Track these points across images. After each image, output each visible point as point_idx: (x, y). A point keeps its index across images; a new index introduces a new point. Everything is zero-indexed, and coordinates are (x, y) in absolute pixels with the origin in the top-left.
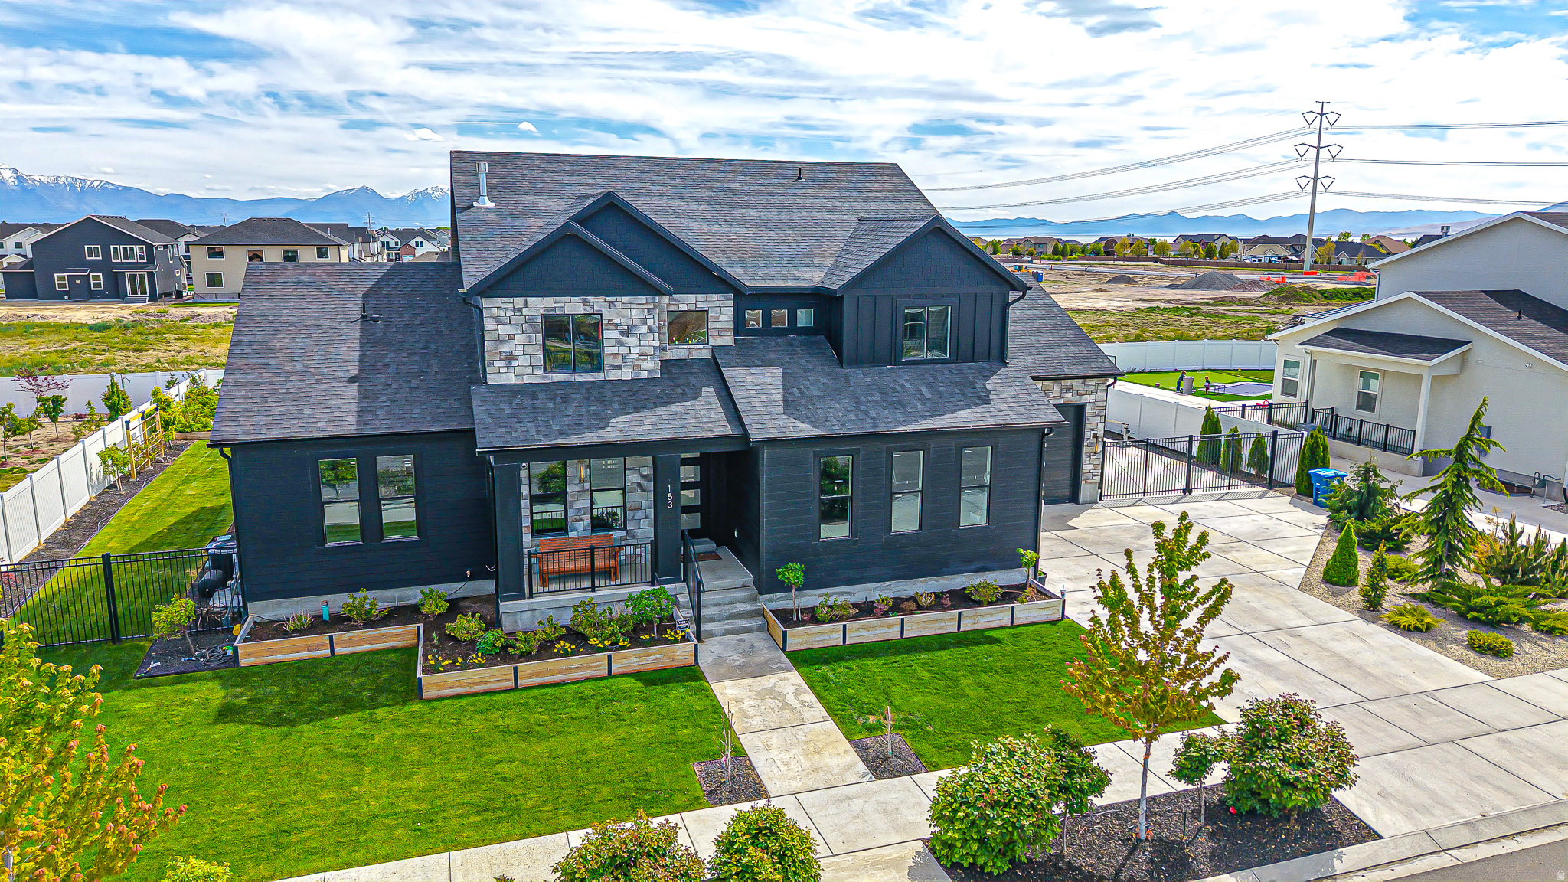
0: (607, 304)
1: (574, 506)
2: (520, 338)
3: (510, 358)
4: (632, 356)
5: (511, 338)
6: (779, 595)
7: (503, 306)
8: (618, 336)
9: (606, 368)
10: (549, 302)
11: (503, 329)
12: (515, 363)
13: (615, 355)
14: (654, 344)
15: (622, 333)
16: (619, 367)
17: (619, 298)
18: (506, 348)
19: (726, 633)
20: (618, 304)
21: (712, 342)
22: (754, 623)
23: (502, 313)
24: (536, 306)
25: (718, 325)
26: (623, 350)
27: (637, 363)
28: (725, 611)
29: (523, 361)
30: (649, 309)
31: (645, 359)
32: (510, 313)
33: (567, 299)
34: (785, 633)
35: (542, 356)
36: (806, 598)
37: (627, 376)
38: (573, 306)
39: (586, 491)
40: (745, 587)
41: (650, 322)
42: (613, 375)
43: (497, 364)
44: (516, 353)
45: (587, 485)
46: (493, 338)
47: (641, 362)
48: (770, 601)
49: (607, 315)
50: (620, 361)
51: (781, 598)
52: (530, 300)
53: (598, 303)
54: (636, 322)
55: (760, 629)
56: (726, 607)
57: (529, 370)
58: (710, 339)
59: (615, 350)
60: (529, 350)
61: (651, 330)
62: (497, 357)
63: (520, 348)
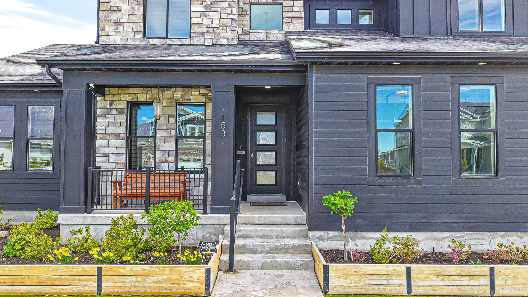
1: (162, 149)
2: (126, 9)
3: (118, 24)
4: (214, 26)
5: (119, 8)
6: (331, 234)
8: (202, 9)
9: (192, 35)
11: (114, 3)
12: (121, 29)
13: (199, 25)
14: (231, 16)
15: (206, 7)
16: (203, 34)
19: (265, 266)
21: (286, 28)
22: (299, 259)
25: (290, 15)
26: (206, 21)
27: (217, 31)
28: (269, 243)
29: (127, 27)
31: (224, 29)
34: (326, 269)
35: (142, 24)
36: (362, 241)
37: (209, 43)
39: (172, 137)
40: (296, 224)
42: (198, 41)
43: (107, 29)
44: (122, 21)
45: (173, 132)
46: (105, 8)
47: (221, 31)
48: (321, 239)
50: (203, 29)
51: (333, 238)
55: (304, 267)
56: (272, 240)
57: (131, 35)
58: (285, 26)
59: (200, 21)
60: (132, 18)
61: (230, 6)
62: (108, 23)
63: (125, 17)
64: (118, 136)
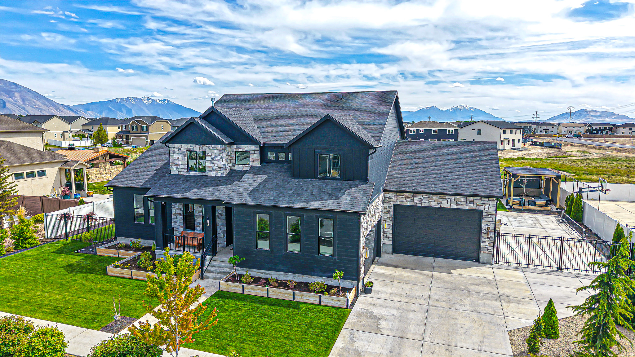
0: (207, 148)
2: (180, 158)
3: (177, 165)
4: (215, 167)
5: (178, 158)
7: (175, 147)
9: (207, 171)
10: (189, 146)
11: (176, 155)
12: (178, 167)
13: (210, 167)
14: (222, 163)
15: (212, 158)
16: (211, 171)
17: (211, 146)
18: (176, 162)
19: (214, 278)
20: (211, 148)
23: (175, 150)
24: (185, 147)
26: (212, 165)
27: (217, 170)
28: (218, 270)
29: (181, 166)
30: (221, 150)
31: (220, 169)
32: (177, 150)
33: (194, 145)
35: (187, 165)
37: (214, 175)
38: (196, 147)
39: (201, 216)
41: (221, 155)
42: (209, 174)
43: (174, 167)
44: (179, 164)
46: (172, 158)
49: (207, 152)
50: (211, 169)
52: (183, 145)
53: (204, 147)
54: (217, 155)
56: (221, 269)
57: (183, 170)
58: (251, 163)
59: (209, 165)
60: (183, 163)
61: (222, 158)
62: (173, 165)
63: (180, 162)
64: (180, 214)
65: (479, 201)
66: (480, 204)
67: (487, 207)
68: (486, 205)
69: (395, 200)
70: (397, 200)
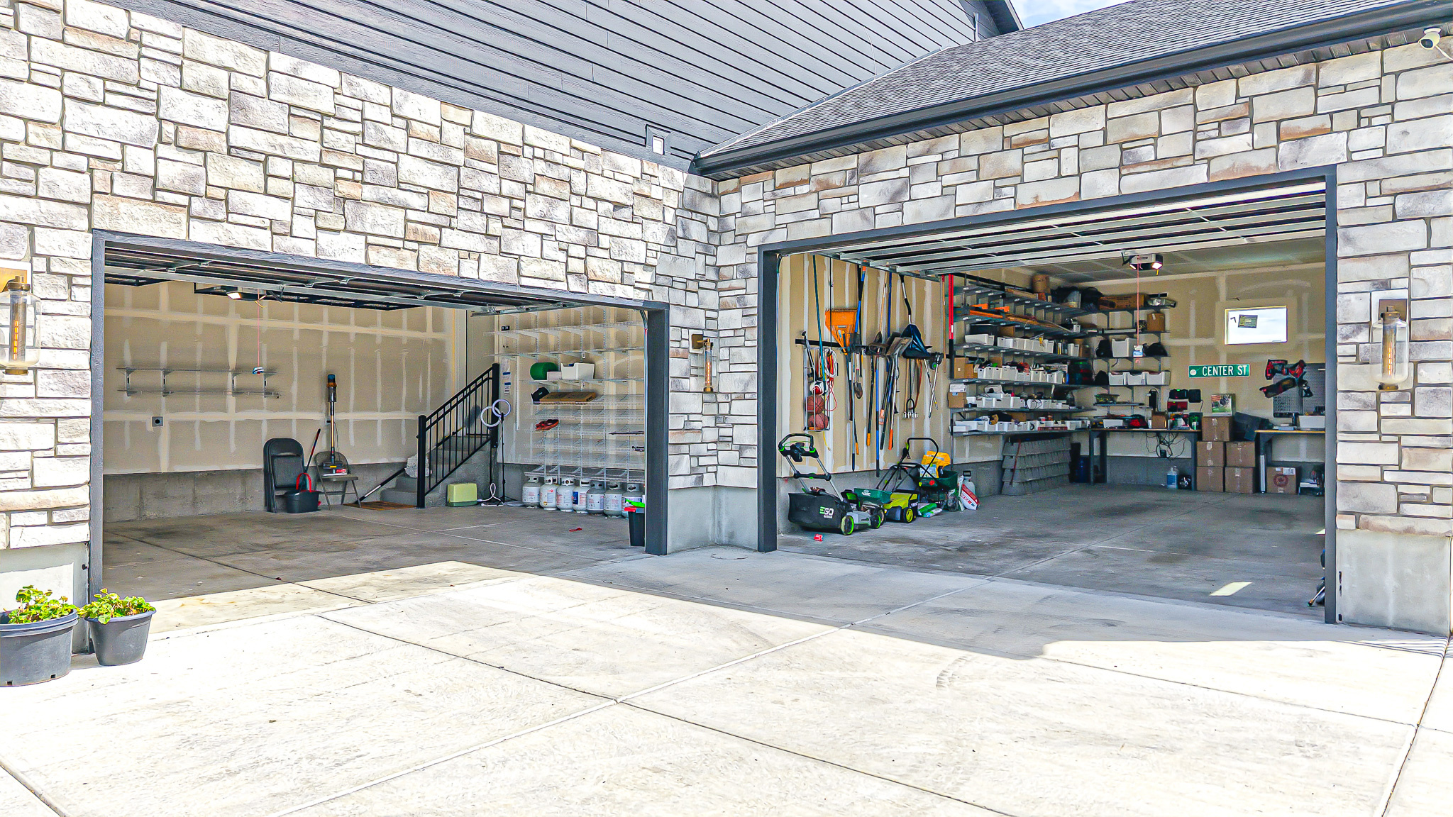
65: (1302, 102)
66: (1306, 125)
67: (1367, 139)
68: (1362, 118)
69: (766, 222)
70: (779, 220)
